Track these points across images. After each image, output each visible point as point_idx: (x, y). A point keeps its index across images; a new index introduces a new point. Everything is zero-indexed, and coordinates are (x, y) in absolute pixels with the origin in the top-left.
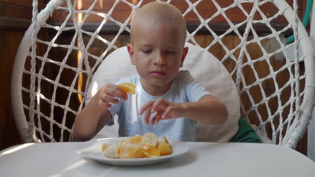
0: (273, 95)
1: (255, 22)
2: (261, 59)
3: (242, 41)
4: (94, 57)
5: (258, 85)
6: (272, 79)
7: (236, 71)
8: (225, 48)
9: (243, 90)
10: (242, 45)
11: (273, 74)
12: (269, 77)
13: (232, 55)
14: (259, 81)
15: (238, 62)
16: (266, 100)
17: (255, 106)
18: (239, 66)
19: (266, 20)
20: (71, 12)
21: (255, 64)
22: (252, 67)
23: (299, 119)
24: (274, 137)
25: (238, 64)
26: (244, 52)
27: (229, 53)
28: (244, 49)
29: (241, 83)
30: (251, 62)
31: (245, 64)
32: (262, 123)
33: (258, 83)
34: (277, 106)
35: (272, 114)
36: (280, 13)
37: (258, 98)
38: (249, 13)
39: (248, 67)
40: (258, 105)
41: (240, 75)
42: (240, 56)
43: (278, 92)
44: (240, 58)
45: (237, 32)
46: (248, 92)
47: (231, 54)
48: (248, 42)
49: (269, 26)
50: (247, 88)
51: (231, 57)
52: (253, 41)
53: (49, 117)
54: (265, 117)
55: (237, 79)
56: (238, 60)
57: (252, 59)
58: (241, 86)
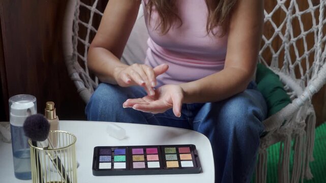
0: (312, 50)
2: (307, 11)
5: (302, 38)
6: (313, 33)
7: (286, 22)
9: (291, 42)
12: (311, 30)
13: (283, 5)
14: (303, 34)
15: (288, 13)
16: (307, 54)
17: (298, 59)
18: (289, 17)
21: (302, 16)
22: (300, 19)
23: (317, 73)
26: (293, 3)
27: (280, 3)
29: (289, 35)
30: (298, 14)
31: (294, 15)
33: (303, 36)
39: (296, 18)
41: (289, 27)
42: (290, 7)
44: (290, 9)
46: (294, 44)
50: (293, 40)
51: (282, 7)
55: (286, 30)
56: (288, 11)
57: (300, 10)
58: (289, 38)
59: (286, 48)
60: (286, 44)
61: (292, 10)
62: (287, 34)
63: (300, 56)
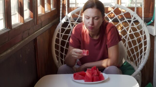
0: (138, 52)
1: (132, 26)
2: (134, 39)
5: (133, 48)
6: (137, 46)
7: (126, 43)
8: (122, 35)
9: (128, 50)
10: (128, 34)
11: (138, 45)
12: (136, 45)
14: (133, 47)
15: (126, 40)
16: (135, 53)
17: (132, 55)
19: (135, 26)
20: (70, 23)
21: (132, 41)
22: (131, 42)
24: (138, 66)
27: (123, 37)
28: (128, 36)
29: (127, 47)
30: (131, 40)
31: (129, 41)
32: (134, 61)
34: (139, 55)
35: (137, 58)
36: (140, 24)
37: (133, 53)
38: (130, 24)
39: (130, 42)
40: (133, 55)
41: (127, 44)
42: (127, 38)
43: (139, 51)
45: (126, 30)
46: (130, 50)
48: (130, 34)
49: (136, 28)
50: (129, 49)
53: (63, 59)
54: (135, 59)
55: (126, 46)
57: (131, 39)
58: (127, 48)
59: (126, 52)
62: (126, 47)
63: (132, 54)
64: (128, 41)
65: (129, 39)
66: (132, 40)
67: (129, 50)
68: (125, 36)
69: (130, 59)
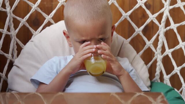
3: (165, 5)
4: (18, 18)
5: (181, 49)
7: (158, 35)
8: (148, 12)
9: (165, 54)
10: (165, 10)
13: (155, 19)
14: (182, 44)
18: (162, 30)
21: (178, 28)
22: (176, 31)
25: (161, 28)
27: (152, 17)
28: (167, 14)
29: (163, 47)
30: (174, 26)
31: (168, 28)
33: (181, 46)
39: (172, 30)
41: (162, 39)
42: (163, 20)
44: (163, 22)
46: (170, 55)
47: (153, 18)
48: (172, 7)
50: (169, 52)
51: (154, 21)
52: (176, 6)
55: (159, 43)
56: (160, 24)
57: (175, 23)
58: (163, 50)
59: (158, 60)
60: (159, 55)
61: (165, 23)
62: (159, 46)
63: (178, 66)
64: (165, 30)
65: (168, 24)
66: (178, 25)
67: (167, 56)
68: (156, 15)
69: (168, 80)
